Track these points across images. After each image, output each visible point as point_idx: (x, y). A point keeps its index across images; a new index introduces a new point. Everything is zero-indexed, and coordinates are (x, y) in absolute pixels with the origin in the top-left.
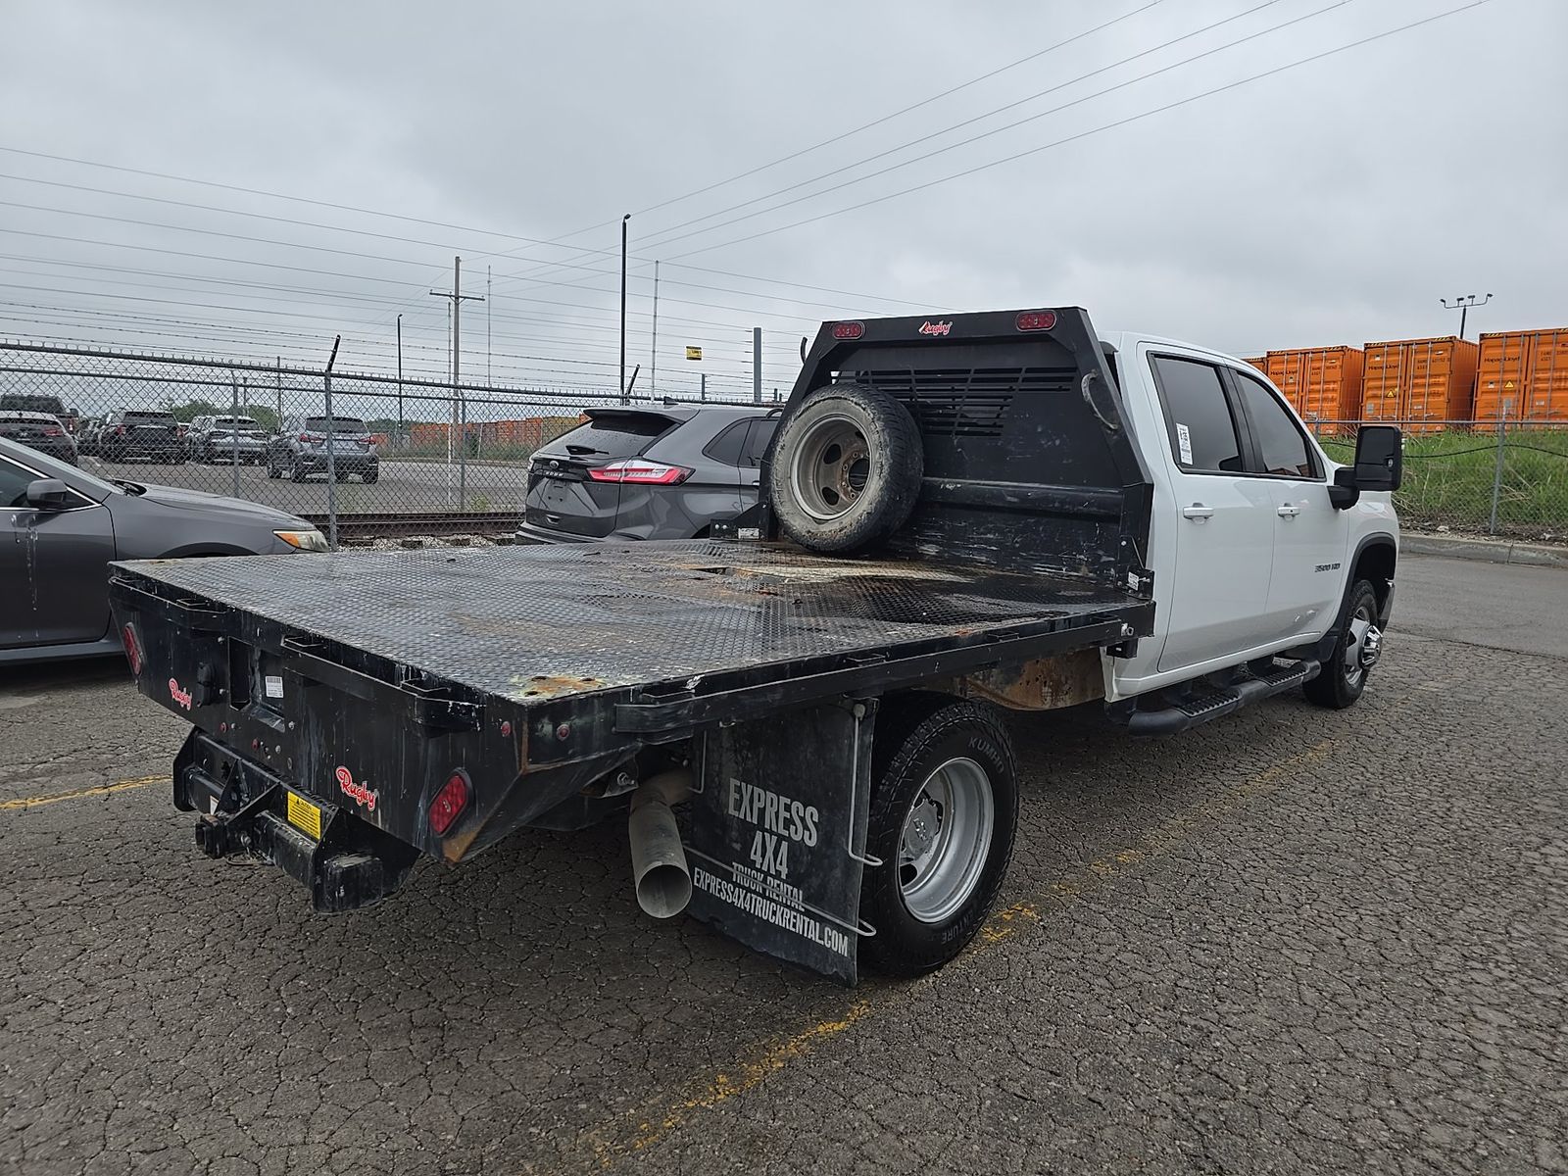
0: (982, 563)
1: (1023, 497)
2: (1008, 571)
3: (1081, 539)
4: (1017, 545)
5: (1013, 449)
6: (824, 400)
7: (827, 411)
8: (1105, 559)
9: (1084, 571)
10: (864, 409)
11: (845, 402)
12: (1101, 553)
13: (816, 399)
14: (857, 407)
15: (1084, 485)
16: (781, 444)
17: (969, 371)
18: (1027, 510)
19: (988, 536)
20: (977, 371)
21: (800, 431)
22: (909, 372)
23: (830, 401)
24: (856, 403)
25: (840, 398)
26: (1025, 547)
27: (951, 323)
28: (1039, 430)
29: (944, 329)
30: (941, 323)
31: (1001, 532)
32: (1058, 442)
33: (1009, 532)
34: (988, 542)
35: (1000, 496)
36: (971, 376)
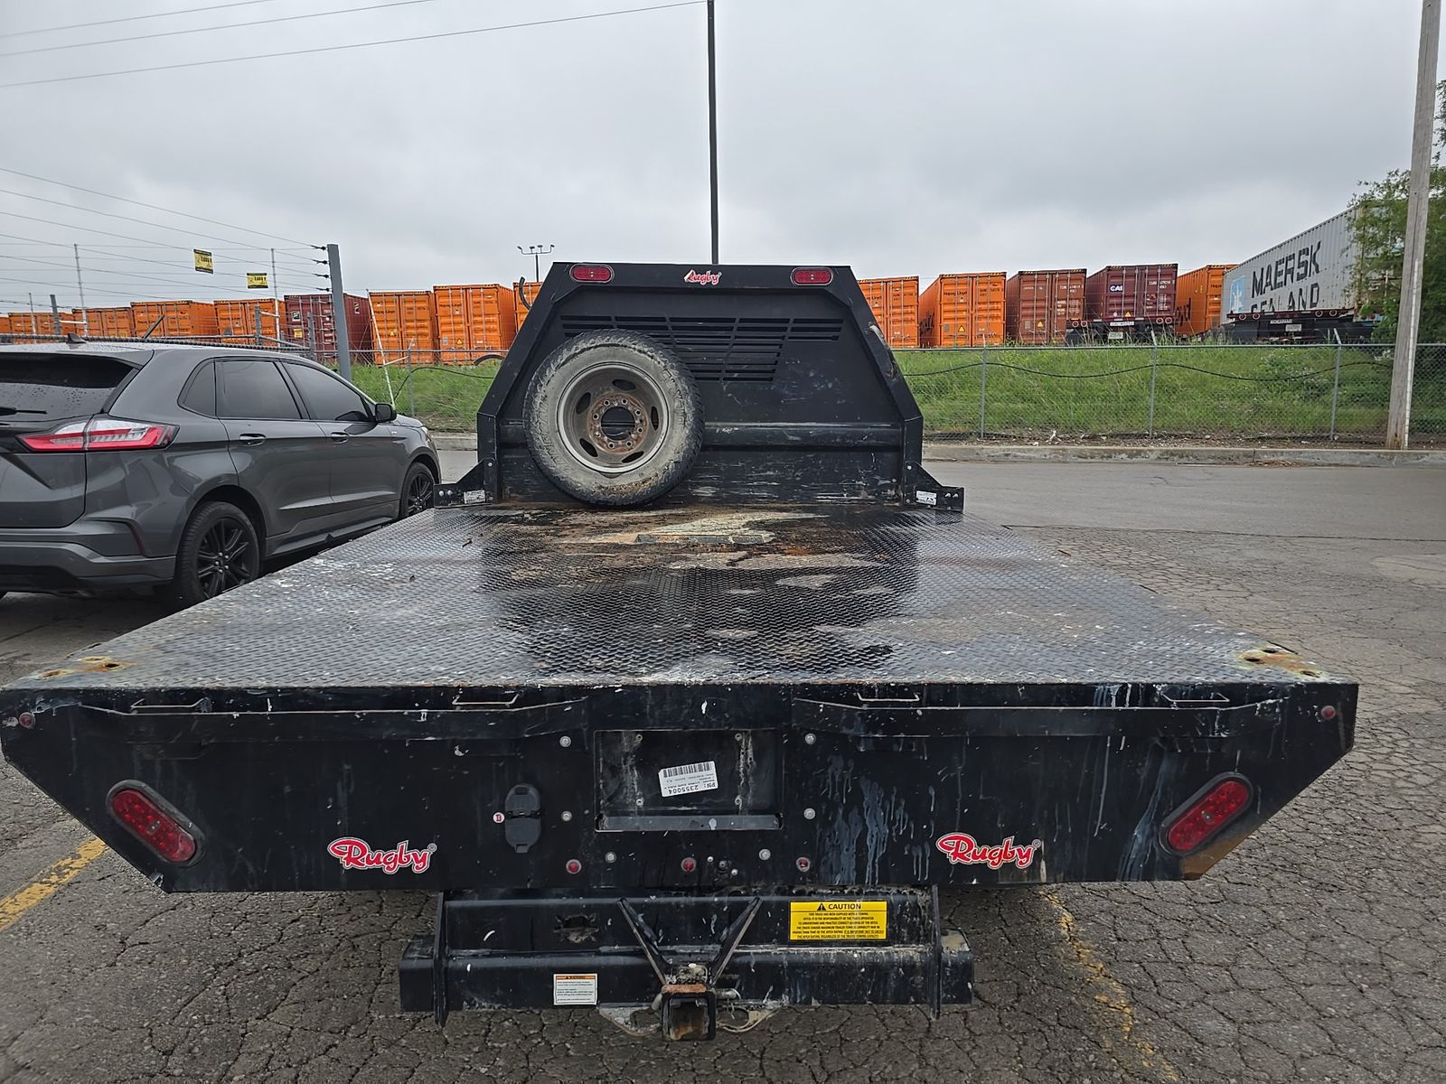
0: (763, 498)
1: (805, 436)
2: (791, 502)
3: (858, 467)
4: (798, 479)
5: (787, 392)
6: (596, 347)
7: (600, 358)
8: (881, 482)
9: (863, 495)
10: (652, 357)
11: (625, 350)
12: (877, 477)
13: (581, 345)
14: (642, 355)
15: (859, 421)
16: (541, 394)
17: (733, 320)
18: (808, 446)
19: (768, 473)
20: (742, 320)
21: (564, 380)
22: (663, 319)
23: (604, 349)
24: (640, 351)
25: (618, 345)
26: (805, 480)
27: (720, 274)
28: (812, 375)
29: (714, 279)
30: (709, 272)
31: (781, 468)
32: (830, 385)
33: (789, 468)
34: (768, 479)
35: (782, 436)
36: (736, 325)
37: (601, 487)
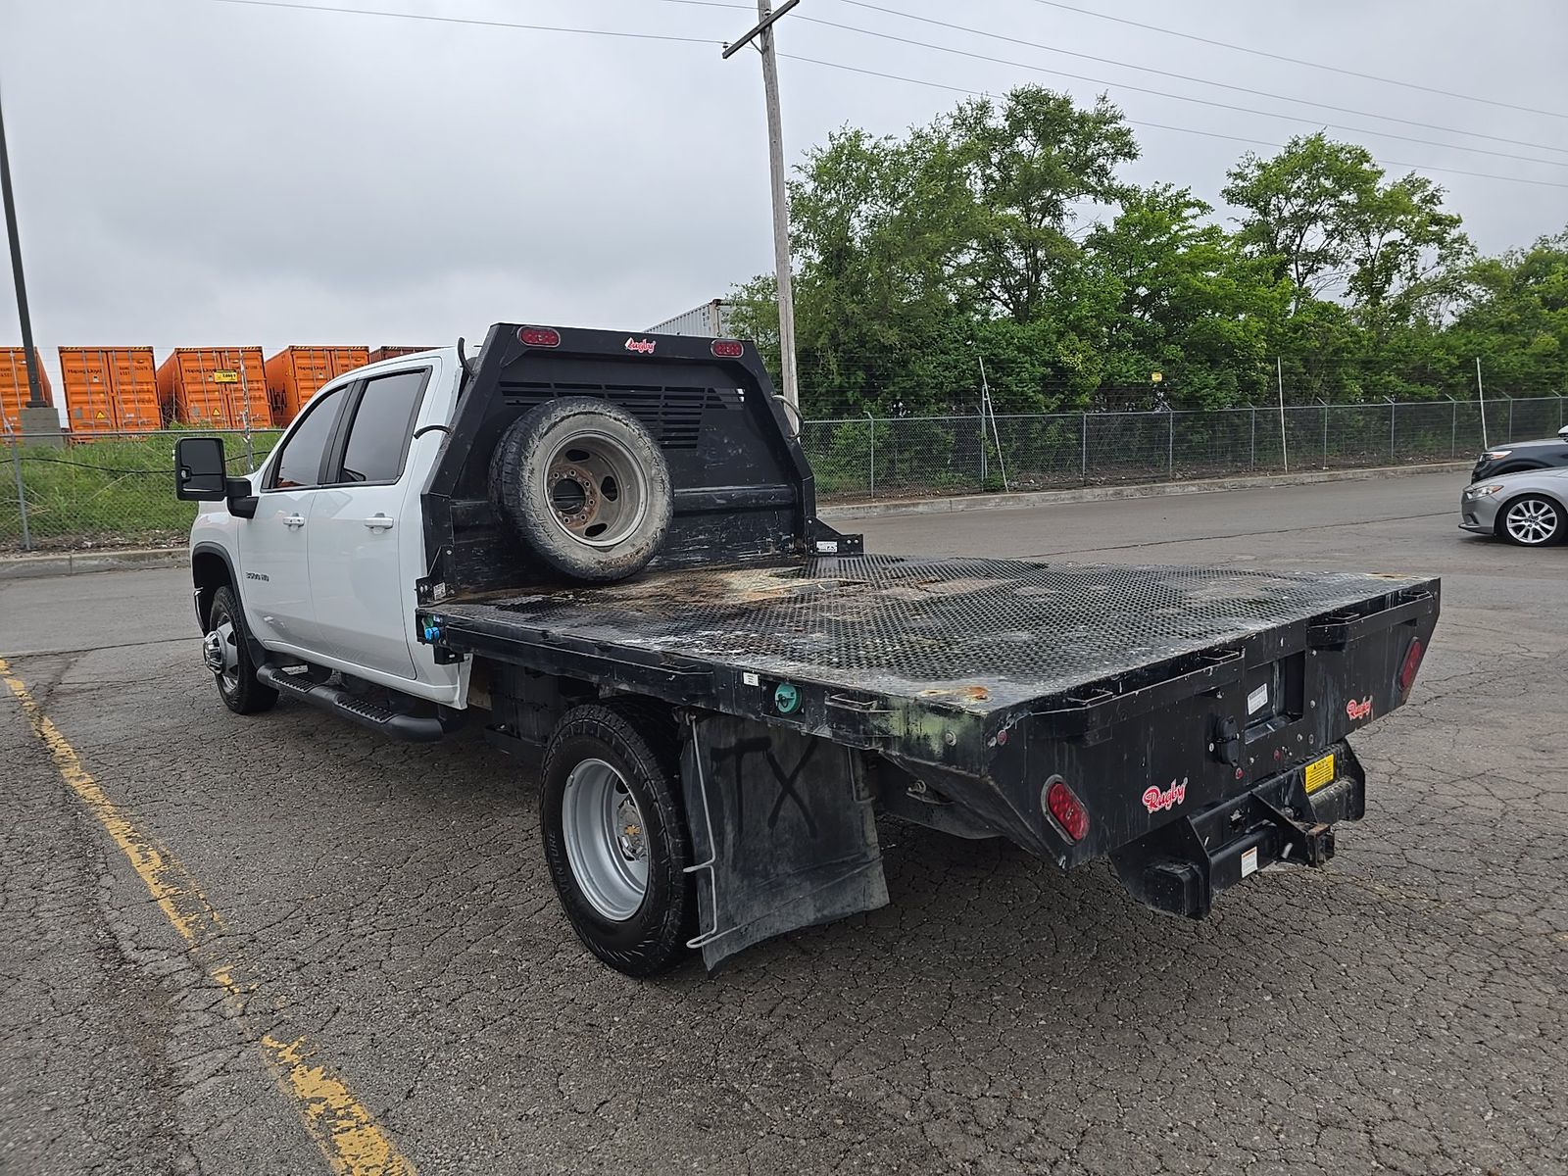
0: (698, 562)
1: (728, 498)
2: (720, 564)
3: (767, 525)
4: (724, 540)
5: (708, 458)
6: (575, 415)
7: (578, 427)
8: (784, 538)
9: (773, 550)
10: (627, 425)
11: (602, 418)
12: (781, 533)
13: (560, 413)
14: (618, 422)
15: (765, 483)
16: (528, 468)
17: (660, 389)
18: (735, 508)
19: (700, 537)
20: (667, 389)
21: (547, 451)
22: (600, 387)
23: (582, 416)
24: (615, 419)
25: (595, 413)
26: (729, 541)
27: (654, 342)
28: (726, 441)
29: (649, 348)
30: (645, 340)
31: (711, 532)
32: (740, 451)
33: (717, 530)
34: (700, 542)
35: (709, 500)
36: (663, 393)
37: (599, 562)
